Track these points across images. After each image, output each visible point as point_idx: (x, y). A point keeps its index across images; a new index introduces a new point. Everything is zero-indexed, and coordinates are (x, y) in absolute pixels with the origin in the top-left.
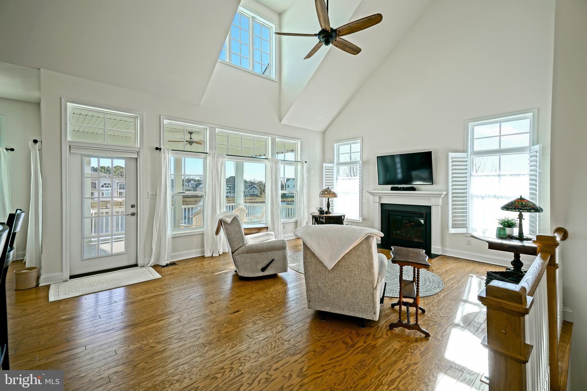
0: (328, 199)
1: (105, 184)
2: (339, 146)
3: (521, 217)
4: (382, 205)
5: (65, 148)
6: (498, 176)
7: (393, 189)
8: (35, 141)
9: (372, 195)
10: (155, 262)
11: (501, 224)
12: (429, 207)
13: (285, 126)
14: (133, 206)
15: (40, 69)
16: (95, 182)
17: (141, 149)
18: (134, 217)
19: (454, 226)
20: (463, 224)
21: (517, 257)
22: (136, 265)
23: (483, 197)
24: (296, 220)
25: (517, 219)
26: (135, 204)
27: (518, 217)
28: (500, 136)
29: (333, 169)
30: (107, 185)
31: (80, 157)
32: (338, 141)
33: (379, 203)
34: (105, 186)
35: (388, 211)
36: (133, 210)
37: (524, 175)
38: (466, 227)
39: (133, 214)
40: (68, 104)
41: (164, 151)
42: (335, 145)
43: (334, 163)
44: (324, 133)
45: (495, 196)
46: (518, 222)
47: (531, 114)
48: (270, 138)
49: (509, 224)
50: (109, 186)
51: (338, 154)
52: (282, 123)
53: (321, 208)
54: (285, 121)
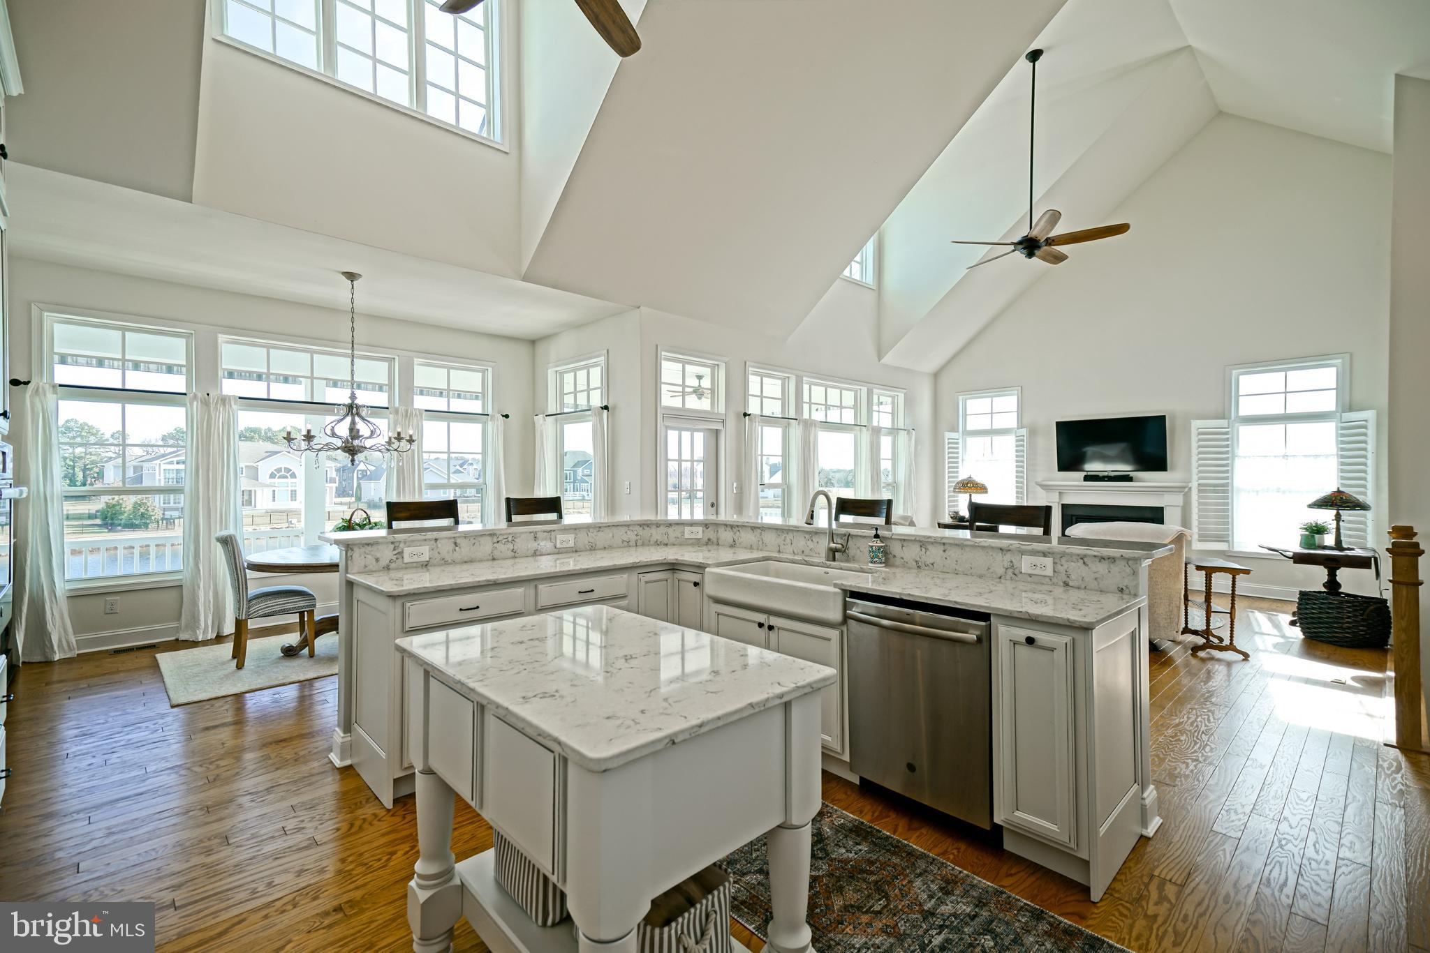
0: (970, 495)
1: (279, 470)
2: (966, 400)
3: (1338, 518)
4: (1064, 506)
5: (660, 418)
6: (1283, 456)
7: (1087, 479)
9: (1044, 489)
11: (1307, 529)
12: (1161, 509)
13: (890, 367)
14: (712, 505)
16: (255, 465)
17: (727, 416)
19: (1203, 538)
20: (1223, 536)
21: (1332, 575)
23: (1257, 492)
25: (1331, 522)
26: (715, 501)
27: (1334, 518)
28: (1286, 393)
29: (957, 443)
30: (283, 473)
32: (964, 392)
33: (1058, 503)
34: (278, 475)
35: (1076, 517)
37: (1327, 456)
38: (1227, 541)
41: (754, 417)
42: (960, 398)
43: (958, 432)
44: (936, 375)
45: (1278, 490)
46: (1334, 525)
47: (1340, 361)
48: (865, 389)
49: (1319, 530)
50: (288, 475)
51: (965, 415)
52: (882, 361)
53: (957, 513)
54: (888, 359)
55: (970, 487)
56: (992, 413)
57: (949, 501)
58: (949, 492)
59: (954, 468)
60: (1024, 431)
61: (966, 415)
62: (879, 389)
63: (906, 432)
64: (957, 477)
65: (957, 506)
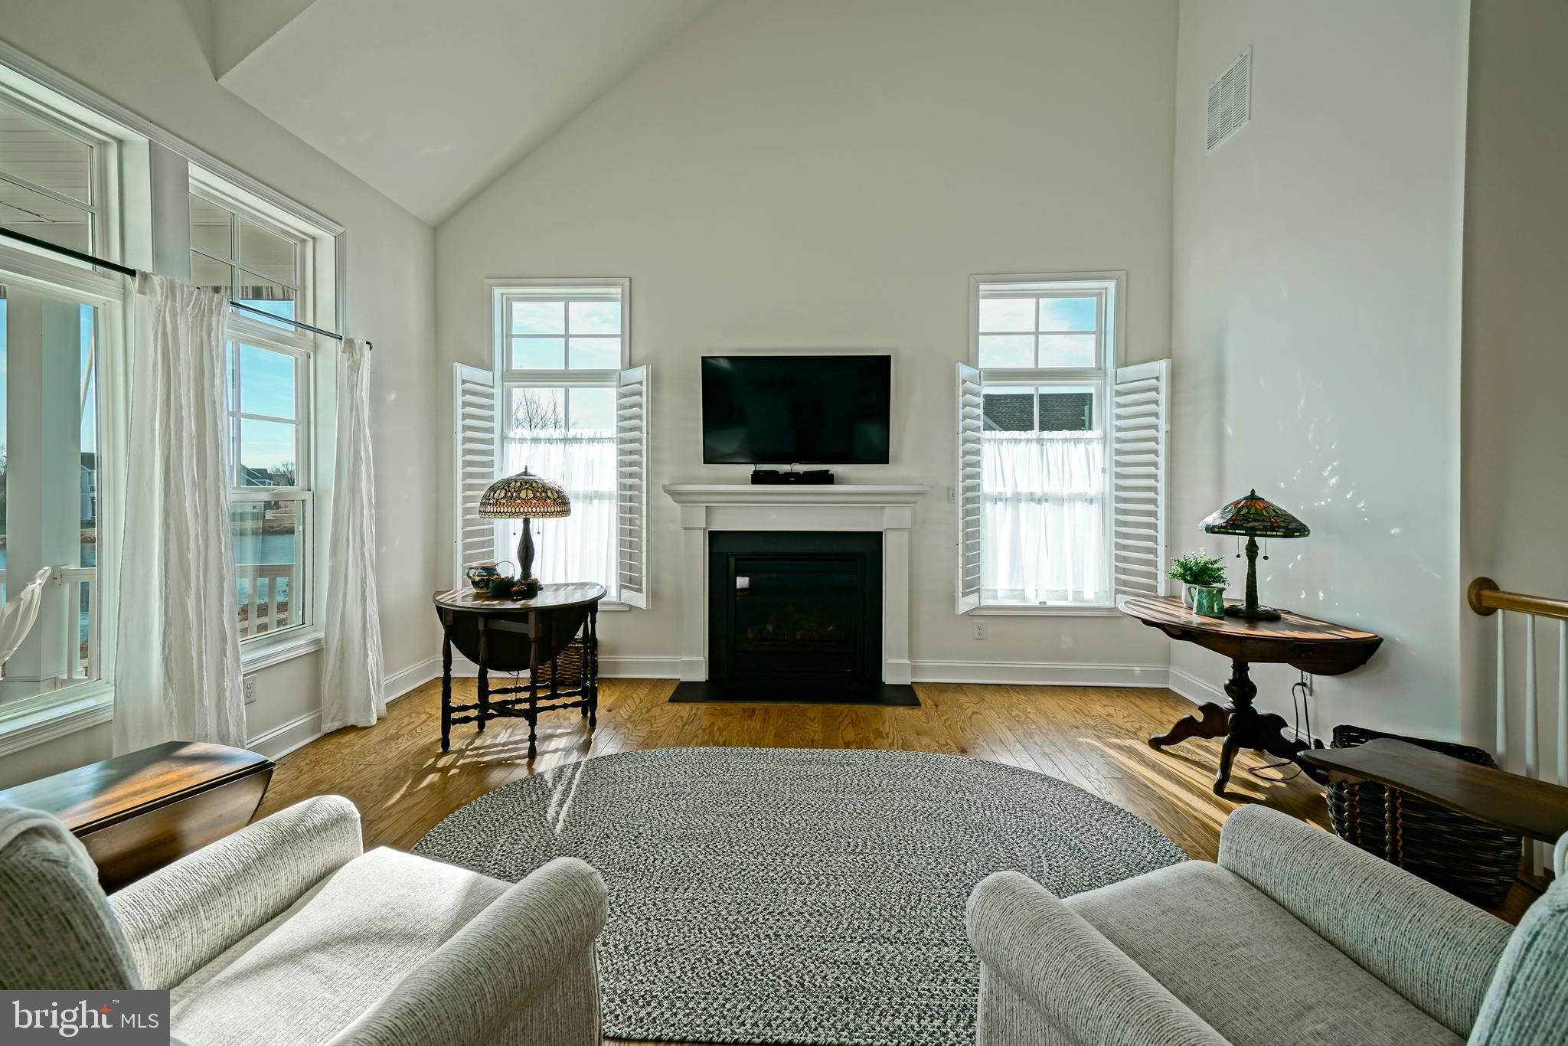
0: (526, 522)
2: (510, 301)
4: (714, 537)
7: (758, 478)
9: (678, 502)
12: (877, 537)
24: (317, 641)
28: (1037, 333)
29: (488, 396)
32: (510, 279)
33: (705, 529)
35: (736, 559)
42: (497, 292)
43: (491, 369)
44: (437, 229)
51: (508, 336)
53: (490, 570)
55: (526, 501)
56: (567, 336)
57: (467, 535)
58: (466, 511)
59: (481, 455)
60: (640, 373)
61: (510, 336)
63: (341, 345)
64: (490, 475)
65: (491, 554)
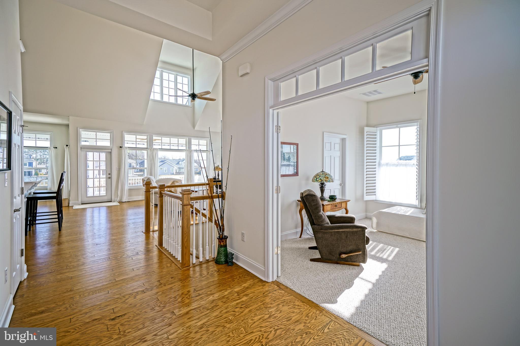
0: (218, 171)
5: (79, 149)
8: (67, 146)
10: (119, 200)
13: (197, 131)
14: (109, 174)
15: (69, 116)
17: (113, 147)
18: (110, 179)
22: (111, 201)
26: (110, 173)
31: (85, 152)
36: (110, 176)
39: (109, 178)
40: (80, 129)
41: (124, 148)
48: (188, 138)
52: (195, 129)
54: (196, 128)
55: (218, 169)
62: (193, 138)
